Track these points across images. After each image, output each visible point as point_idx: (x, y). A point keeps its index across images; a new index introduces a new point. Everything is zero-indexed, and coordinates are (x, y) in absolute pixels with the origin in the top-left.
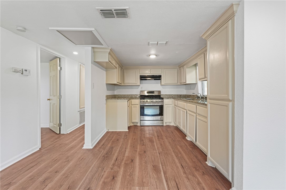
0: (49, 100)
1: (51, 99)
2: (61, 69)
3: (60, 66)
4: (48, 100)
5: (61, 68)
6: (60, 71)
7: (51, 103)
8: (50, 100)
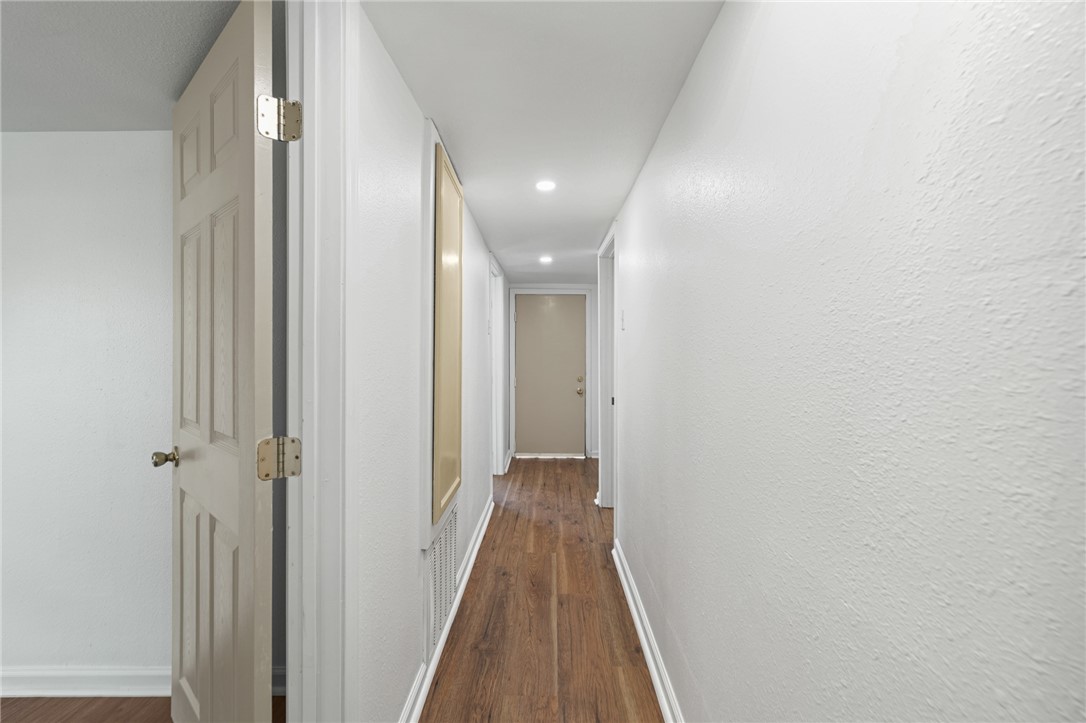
0: (167, 458)
1: (191, 455)
2: (299, 121)
3: (279, 89)
4: (161, 459)
5: (293, 119)
6: (280, 150)
7: (183, 493)
8: (183, 465)
